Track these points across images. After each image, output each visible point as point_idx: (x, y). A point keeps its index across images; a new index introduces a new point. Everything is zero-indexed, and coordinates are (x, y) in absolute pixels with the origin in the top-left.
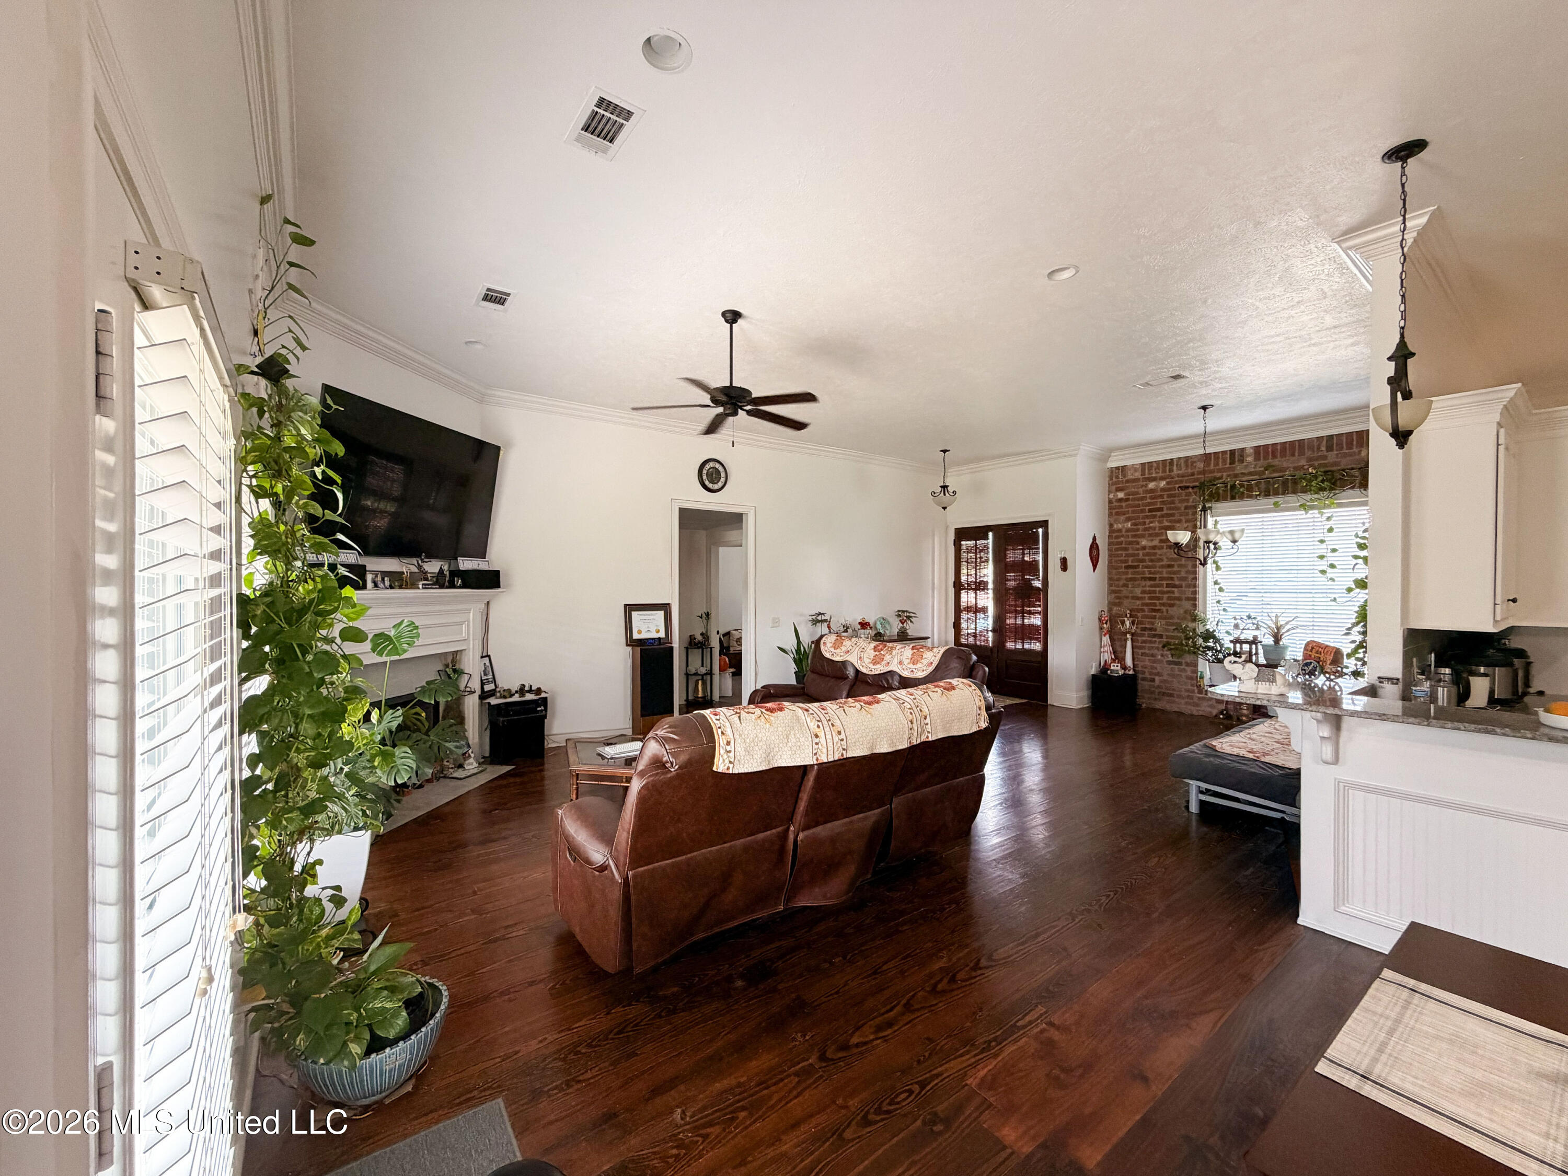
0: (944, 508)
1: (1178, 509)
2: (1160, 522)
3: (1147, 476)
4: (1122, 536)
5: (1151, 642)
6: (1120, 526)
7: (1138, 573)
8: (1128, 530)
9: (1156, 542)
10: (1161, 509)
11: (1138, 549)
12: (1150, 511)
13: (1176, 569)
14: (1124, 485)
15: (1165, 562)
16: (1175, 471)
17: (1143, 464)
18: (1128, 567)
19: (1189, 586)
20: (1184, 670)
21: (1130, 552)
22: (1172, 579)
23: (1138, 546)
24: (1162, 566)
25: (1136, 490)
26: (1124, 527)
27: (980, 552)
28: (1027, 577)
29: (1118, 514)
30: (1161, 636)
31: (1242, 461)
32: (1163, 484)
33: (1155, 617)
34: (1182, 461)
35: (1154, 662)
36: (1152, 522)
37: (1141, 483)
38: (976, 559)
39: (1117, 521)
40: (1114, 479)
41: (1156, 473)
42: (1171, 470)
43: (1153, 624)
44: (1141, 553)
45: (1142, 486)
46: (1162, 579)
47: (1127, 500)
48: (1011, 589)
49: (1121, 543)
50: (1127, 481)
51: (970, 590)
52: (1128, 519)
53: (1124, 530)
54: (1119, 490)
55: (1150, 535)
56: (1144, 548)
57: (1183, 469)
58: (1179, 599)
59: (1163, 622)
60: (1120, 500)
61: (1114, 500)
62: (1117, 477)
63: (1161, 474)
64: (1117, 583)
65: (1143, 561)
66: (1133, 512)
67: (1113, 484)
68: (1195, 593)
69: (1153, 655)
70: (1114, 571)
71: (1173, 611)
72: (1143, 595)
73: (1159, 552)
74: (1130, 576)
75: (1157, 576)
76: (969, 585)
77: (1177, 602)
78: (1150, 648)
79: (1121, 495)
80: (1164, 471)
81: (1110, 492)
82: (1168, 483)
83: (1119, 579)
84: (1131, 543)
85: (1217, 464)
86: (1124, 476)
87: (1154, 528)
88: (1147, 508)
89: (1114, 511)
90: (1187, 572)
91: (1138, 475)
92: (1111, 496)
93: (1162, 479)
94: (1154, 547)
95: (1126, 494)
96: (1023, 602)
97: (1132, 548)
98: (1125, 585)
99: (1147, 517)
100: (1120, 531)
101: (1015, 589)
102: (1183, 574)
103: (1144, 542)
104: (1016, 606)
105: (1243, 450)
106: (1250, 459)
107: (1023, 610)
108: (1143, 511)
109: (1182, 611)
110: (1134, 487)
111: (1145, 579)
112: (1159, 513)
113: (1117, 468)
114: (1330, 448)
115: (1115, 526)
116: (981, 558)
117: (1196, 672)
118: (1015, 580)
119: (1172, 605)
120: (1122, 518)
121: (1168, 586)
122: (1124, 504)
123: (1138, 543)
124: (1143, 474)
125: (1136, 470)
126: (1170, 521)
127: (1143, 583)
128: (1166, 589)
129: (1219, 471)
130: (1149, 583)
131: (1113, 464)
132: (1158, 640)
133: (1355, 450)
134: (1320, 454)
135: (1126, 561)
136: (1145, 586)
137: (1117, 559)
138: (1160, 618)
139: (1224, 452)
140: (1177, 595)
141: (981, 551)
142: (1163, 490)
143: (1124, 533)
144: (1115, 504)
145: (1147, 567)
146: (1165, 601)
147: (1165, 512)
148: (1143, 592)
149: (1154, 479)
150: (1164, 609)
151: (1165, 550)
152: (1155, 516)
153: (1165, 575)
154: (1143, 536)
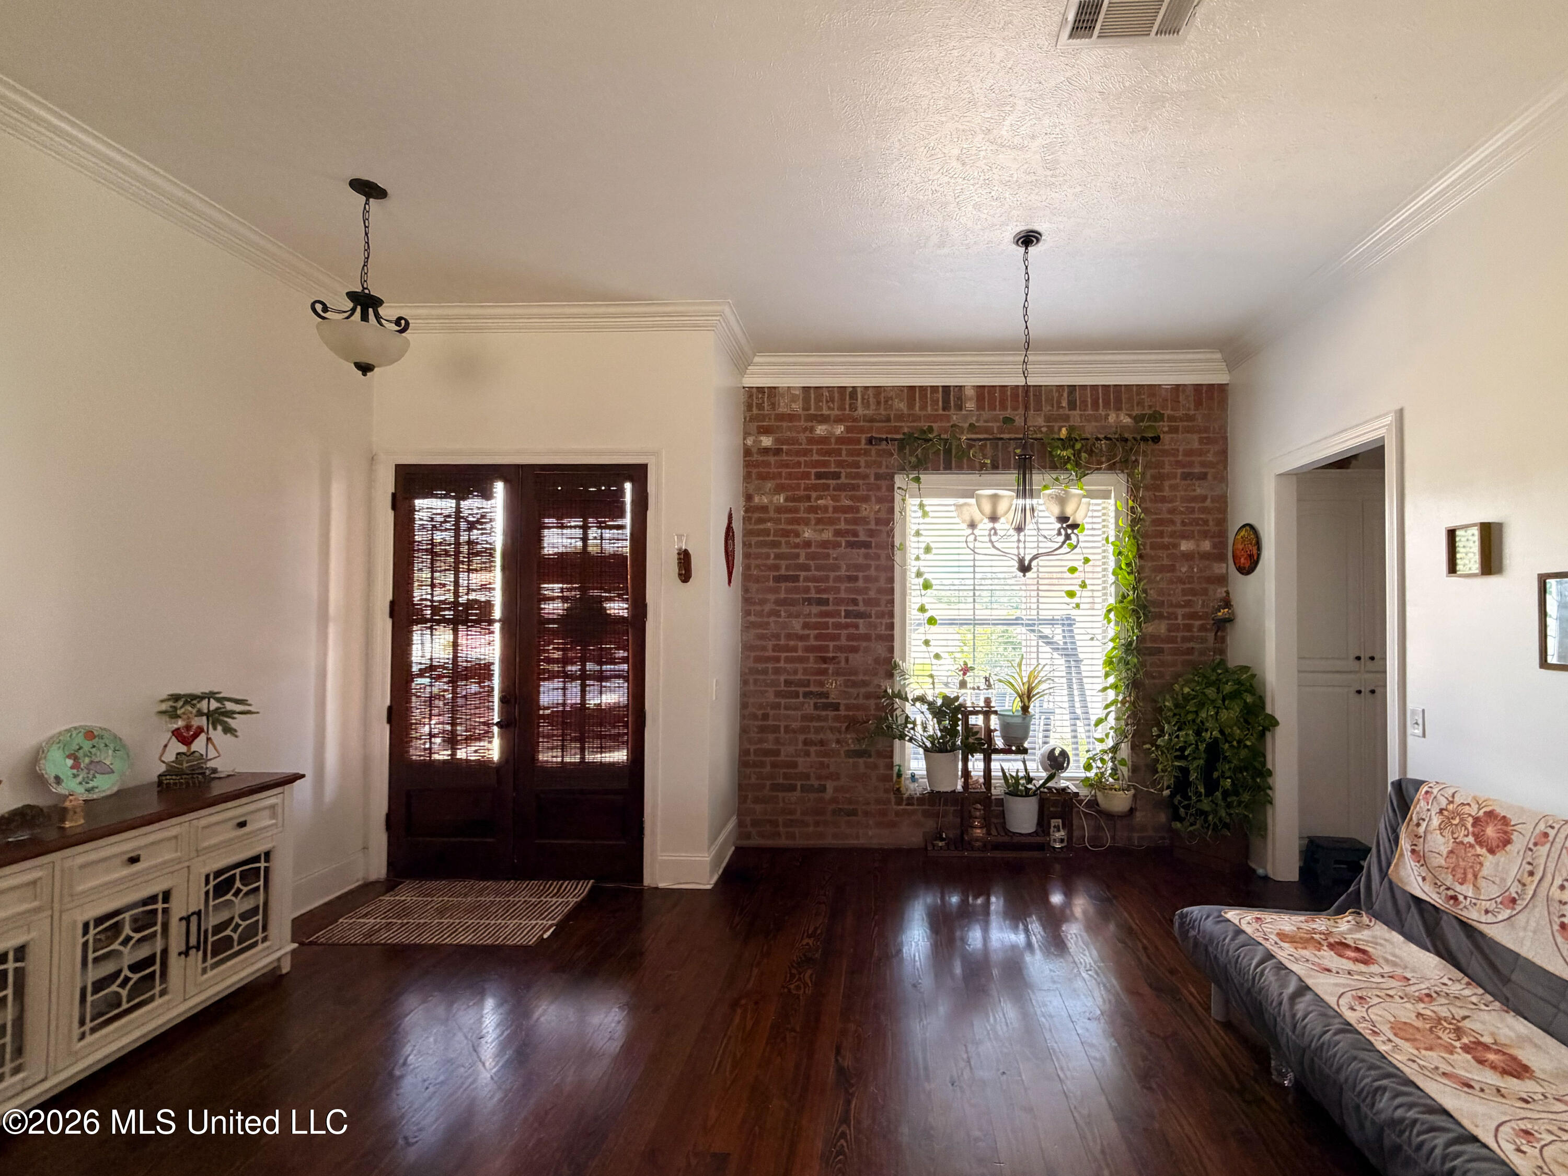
0: (365, 368)
1: (865, 477)
2: (835, 498)
3: (812, 412)
4: (770, 520)
5: (819, 718)
6: (765, 500)
7: (796, 590)
8: (779, 510)
9: (828, 535)
10: (837, 476)
11: (797, 546)
12: (819, 476)
13: (860, 584)
14: (772, 423)
15: (843, 572)
16: (860, 411)
17: (806, 389)
18: (778, 579)
19: (881, 615)
20: (875, 767)
21: (784, 550)
22: (855, 602)
23: (797, 540)
24: (838, 579)
25: (794, 435)
26: (771, 502)
27: (469, 529)
28: (596, 593)
29: (763, 477)
30: (836, 707)
31: (959, 407)
32: (839, 430)
33: (824, 672)
34: (870, 392)
35: (826, 754)
36: (820, 498)
37: (803, 423)
38: (457, 544)
39: (759, 490)
40: (755, 411)
41: (829, 408)
42: (853, 408)
43: (821, 684)
44: (802, 553)
45: (805, 429)
46: (839, 602)
47: (778, 452)
48: (553, 621)
49: (767, 532)
50: (781, 417)
51: (438, 622)
52: (779, 489)
53: (771, 509)
54: (766, 431)
55: (819, 521)
56: (808, 544)
57: (873, 407)
58: (867, 638)
59: (841, 679)
60: (766, 451)
61: (754, 450)
62: (760, 407)
63: (836, 412)
64: (758, 608)
65: (806, 568)
66: (790, 476)
67: (752, 419)
68: (891, 627)
69: (822, 743)
70: (754, 587)
71: (857, 659)
72: (807, 632)
73: (834, 553)
74: (783, 596)
75: (831, 597)
76: (435, 609)
77: (864, 644)
78: (818, 730)
79: (767, 441)
80: (842, 408)
81: (746, 434)
82: (848, 429)
83: (763, 602)
84: (786, 533)
85: (923, 408)
86: (773, 406)
87: (826, 509)
88: (813, 471)
89: (755, 471)
90: (880, 591)
91: (797, 407)
92: (749, 442)
93: (838, 420)
94: (824, 544)
95: (777, 441)
96: (584, 650)
97: (787, 543)
98: (777, 614)
99: (815, 488)
100: (764, 509)
101: (562, 620)
102: (872, 594)
103: (808, 534)
104: (565, 661)
105: (960, 388)
106: (970, 405)
107: (583, 670)
108: (806, 475)
109: (870, 660)
110: (790, 429)
111: (809, 601)
112: (832, 482)
113: (760, 390)
114: (1072, 405)
115: (757, 499)
116: (470, 543)
117: (891, 766)
118: (564, 599)
119: (855, 650)
120: (769, 485)
121: (848, 614)
122: (772, 459)
123: (797, 535)
124: (806, 408)
125: (794, 399)
126: (852, 498)
127: (806, 610)
128: (843, 620)
129: (928, 418)
130: (815, 609)
131: (754, 380)
132: (831, 714)
133: (1102, 412)
134: (1061, 412)
135: (777, 568)
136: (809, 615)
137: (759, 562)
138: (837, 673)
139: (934, 389)
140: (862, 630)
141: (472, 526)
142: (840, 440)
143: (772, 514)
144: (756, 457)
145: (815, 579)
146: (843, 642)
147: (843, 480)
148: (806, 626)
149: (824, 419)
150: (842, 656)
151: (842, 550)
152: (826, 487)
153: (843, 595)
154: (806, 522)
